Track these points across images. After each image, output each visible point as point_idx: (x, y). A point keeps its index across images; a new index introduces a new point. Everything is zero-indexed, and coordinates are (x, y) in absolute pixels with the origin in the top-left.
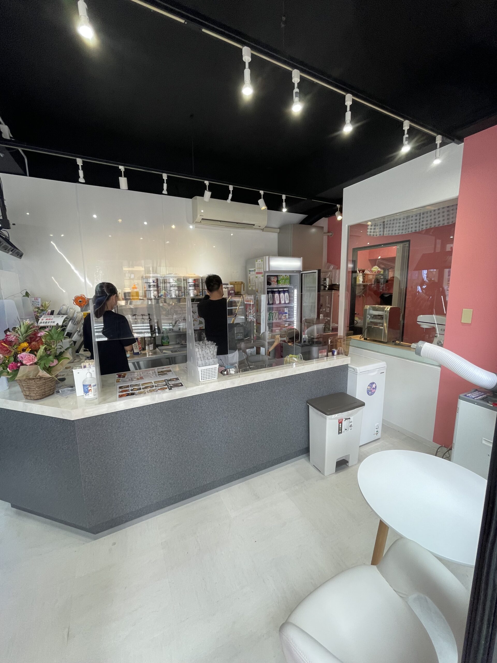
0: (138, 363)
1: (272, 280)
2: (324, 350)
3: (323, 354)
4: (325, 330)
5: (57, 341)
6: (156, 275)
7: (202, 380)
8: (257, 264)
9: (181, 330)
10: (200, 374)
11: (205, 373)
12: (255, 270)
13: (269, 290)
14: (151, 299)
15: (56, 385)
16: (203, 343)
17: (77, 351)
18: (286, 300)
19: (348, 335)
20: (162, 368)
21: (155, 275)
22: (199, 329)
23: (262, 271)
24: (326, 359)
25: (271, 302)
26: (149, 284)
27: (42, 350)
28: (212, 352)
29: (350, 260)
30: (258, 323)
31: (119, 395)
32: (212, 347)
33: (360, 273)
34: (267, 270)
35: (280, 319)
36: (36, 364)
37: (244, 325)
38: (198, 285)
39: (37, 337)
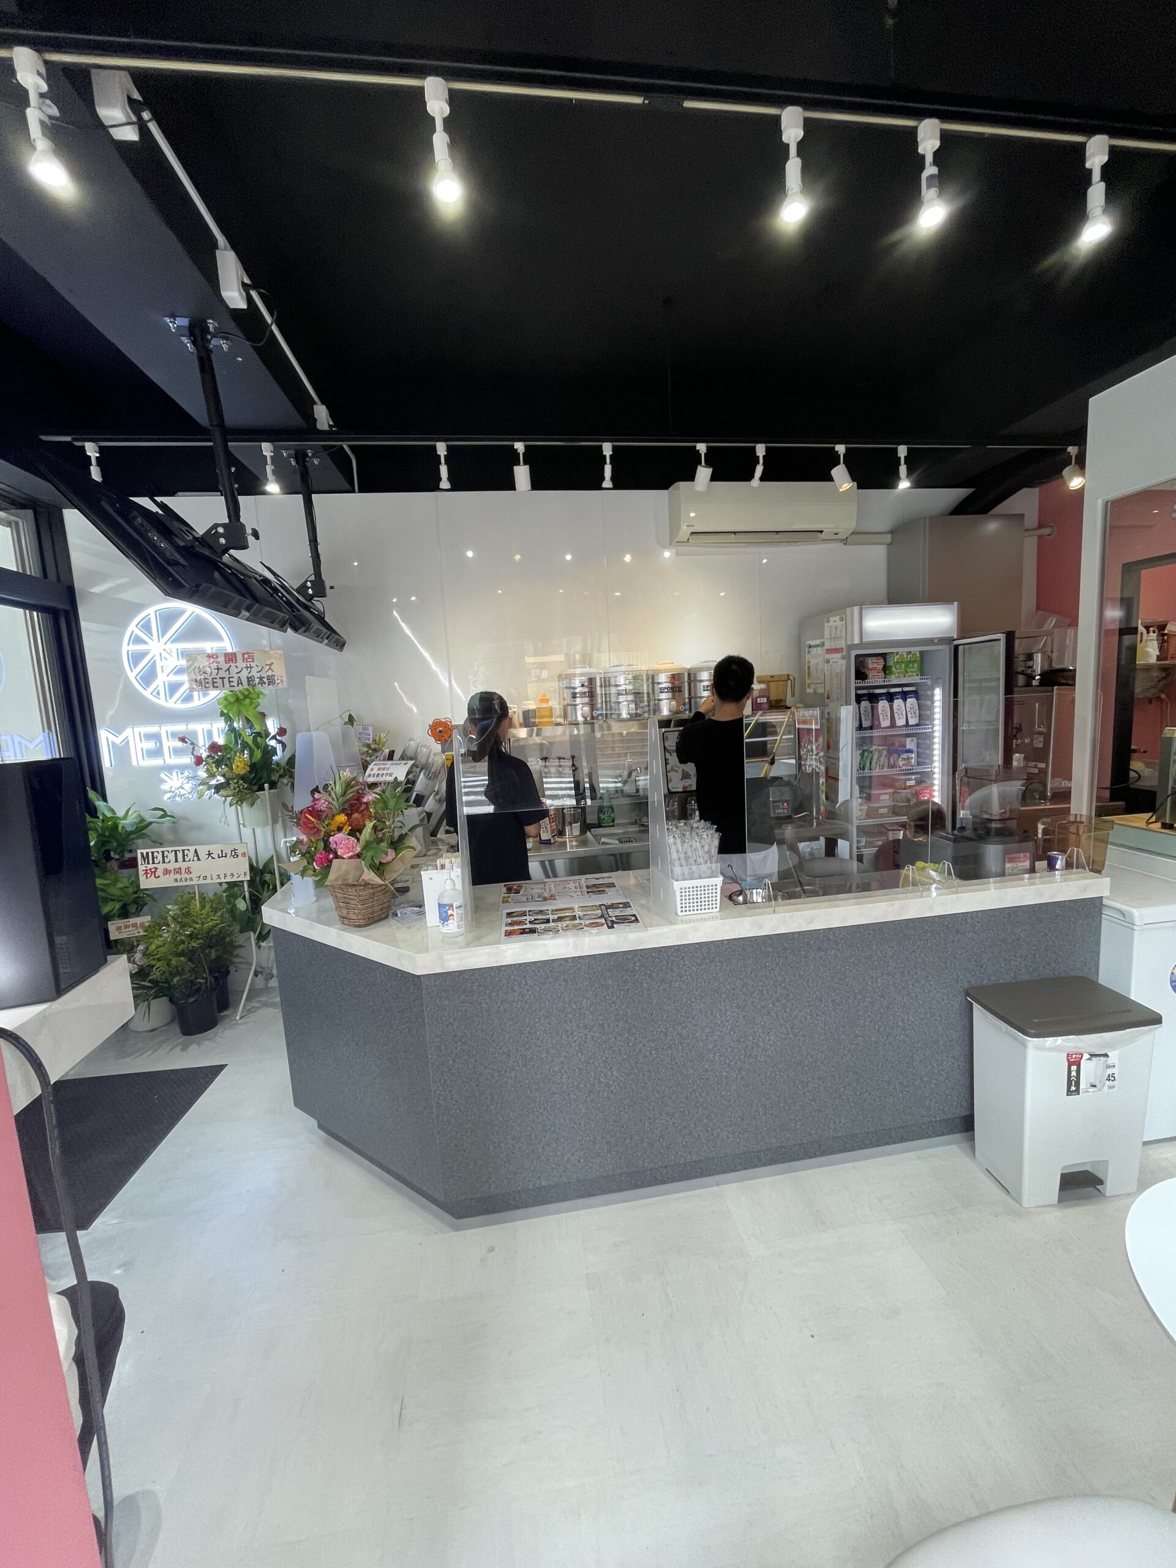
0: (551, 862)
1: (870, 666)
2: (1022, 855)
3: (1020, 864)
4: (1025, 797)
5: (394, 813)
6: (587, 670)
7: (682, 911)
8: (828, 628)
9: (641, 793)
10: (678, 898)
11: (689, 895)
12: (823, 644)
13: (860, 692)
14: (577, 724)
15: (392, 900)
16: (685, 824)
17: (434, 834)
18: (909, 715)
19: (1101, 812)
20: (596, 879)
21: (585, 669)
22: (681, 790)
23: (842, 644)
24: (1028, 879)
25: (865, 724)
26: (573, 691)
27: (369, 830)
28: (706, 848)
29: (1113, 599)
30: (829, 777)
31: (506, 931)
32: (707, 835)
33: (1148, 632)
34: (857, 641)
35: (893, 767)
36: (358, 856)
37: (792, 781)
38: (680, 688)
39: (361, 803)
